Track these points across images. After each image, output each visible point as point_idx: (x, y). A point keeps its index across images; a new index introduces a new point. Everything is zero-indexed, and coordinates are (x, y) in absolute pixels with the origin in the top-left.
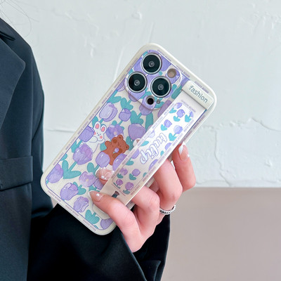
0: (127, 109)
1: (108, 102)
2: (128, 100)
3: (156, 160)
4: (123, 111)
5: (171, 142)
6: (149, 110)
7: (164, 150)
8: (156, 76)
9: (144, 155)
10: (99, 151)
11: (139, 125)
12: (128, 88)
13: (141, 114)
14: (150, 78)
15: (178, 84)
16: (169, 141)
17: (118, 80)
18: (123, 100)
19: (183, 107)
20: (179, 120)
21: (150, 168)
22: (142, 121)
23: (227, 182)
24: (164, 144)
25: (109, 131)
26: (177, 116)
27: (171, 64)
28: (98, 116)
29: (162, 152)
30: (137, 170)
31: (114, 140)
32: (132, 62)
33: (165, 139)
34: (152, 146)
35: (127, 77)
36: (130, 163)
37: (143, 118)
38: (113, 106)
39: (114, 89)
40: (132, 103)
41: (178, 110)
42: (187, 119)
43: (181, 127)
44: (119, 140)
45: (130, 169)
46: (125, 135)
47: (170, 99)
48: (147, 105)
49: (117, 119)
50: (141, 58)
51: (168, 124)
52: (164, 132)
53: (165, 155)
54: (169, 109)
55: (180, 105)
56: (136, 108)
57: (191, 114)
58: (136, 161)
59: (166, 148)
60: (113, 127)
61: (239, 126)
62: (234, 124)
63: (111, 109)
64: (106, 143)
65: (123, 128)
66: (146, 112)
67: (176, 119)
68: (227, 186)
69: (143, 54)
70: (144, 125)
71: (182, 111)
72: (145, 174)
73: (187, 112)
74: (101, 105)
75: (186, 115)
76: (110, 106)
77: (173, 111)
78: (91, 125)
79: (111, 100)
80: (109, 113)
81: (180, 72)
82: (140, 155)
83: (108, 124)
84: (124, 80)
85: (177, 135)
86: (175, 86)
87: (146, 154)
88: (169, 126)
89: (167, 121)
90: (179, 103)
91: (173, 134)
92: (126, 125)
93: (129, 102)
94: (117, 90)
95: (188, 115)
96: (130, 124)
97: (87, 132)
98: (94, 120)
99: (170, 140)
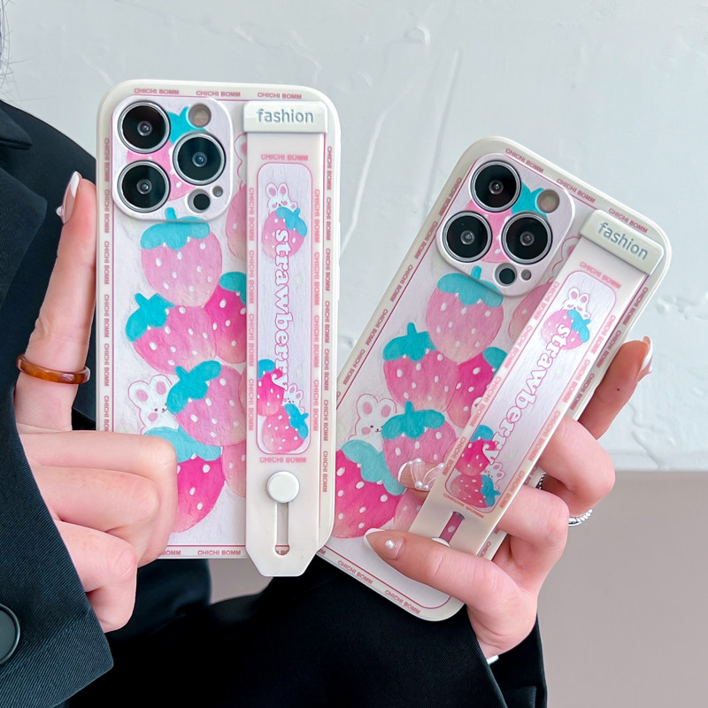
23: (652, 457)
61: (681, 311)
62: (667, 307)
68: (651, 466)
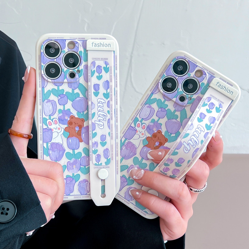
0: (162, 108)
1: (146, 104)
2: (163, 100)
3: (198, 149)
4: (160, 110)
5: (208, 131)
6: (183, 106)
7: (204, 139)
8: (185, 77)
9: (186, 145)
10: (142, 146)
11: (174, 120)
12: (162, 91)
13: (175, 111)
14: (180, 80)
15: (205, 81)
16: (206, 131)
17: (153, 85)
18: (158, 101)
19: (213, 101)
20: (211, 112)
21: (193, 156)
22: (177, 116)
24: (203, 134)
25: (149, 128)
26: (208, 108)
27: (197, 66)
28: (138, 117)
29: (202, 141)
30: (182, 159)
31: (154, 136)
32: (163, 69)
33: (202, 129)
34: (193, 137)
35: (160, 81)
36: (175, 153)
37: (178, 113)
38: (150, 107)
39: (150, 93)
40: (166, 103)
41: (208, 103)
42: (218, 110)
43: (214, 118)
44: (159, 135)
45: (176, 158)
46: (164, 130)
47: (200, 95)
48: (180, 102)
49: (155, 118)
50: (170, 64)
51: (203, 116)
52: (201, 123)
53: (205, 143)
54: (201, 103)
55: (209, 99)
56: (170, 106)
57: (220, 105)
58: (180, 151)
59: (205, 136)
60: (152, 124)
63: (149, 110)
64: (148, 138)
65: (161, 124)
66: (180, 109)
67: (209, 111)
69: (172, 61)
70: (179, 120)
71: (213, 104)
72: (189, 161)
73: (217, 104)
74: (140, 107)
75: (217, 107)
76: (148, 107)
77: (204, 105)
78: (133, 125)
79: (148, 102)
80: (148, 113)
81: (206, 71)
82: (183, 146)
83: (147, 123)
84: (158, 85)
85: (212, 125)
86: (203, 84)
87: (188, 144)
88: (204, 118)
89: (201, 114)
90: (209, 98)
91: (209, 124)
92: (163, 121)
93: (164, 102)
94: (152, 93)
95: (218, 107)
96: (167, 120)
97: (130, 131)
98: (135, 120)
99: (208, 130)
